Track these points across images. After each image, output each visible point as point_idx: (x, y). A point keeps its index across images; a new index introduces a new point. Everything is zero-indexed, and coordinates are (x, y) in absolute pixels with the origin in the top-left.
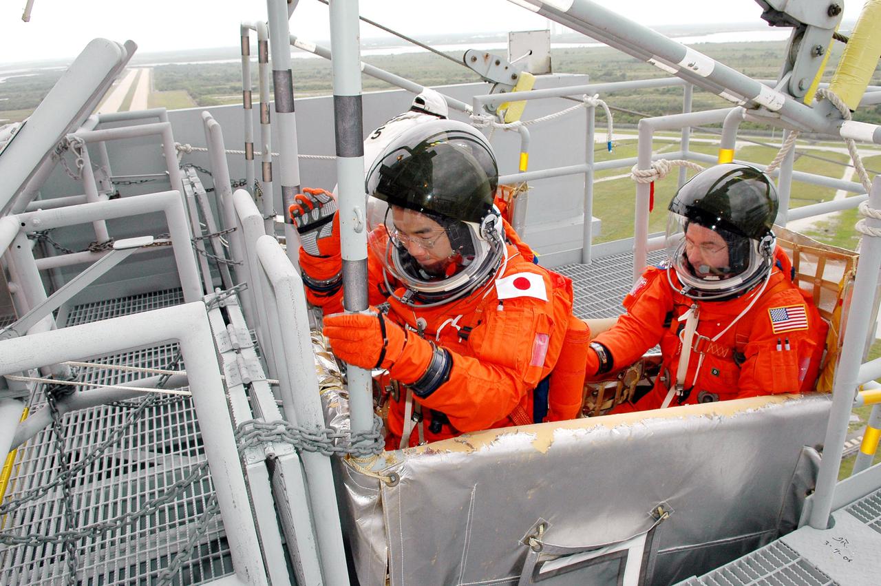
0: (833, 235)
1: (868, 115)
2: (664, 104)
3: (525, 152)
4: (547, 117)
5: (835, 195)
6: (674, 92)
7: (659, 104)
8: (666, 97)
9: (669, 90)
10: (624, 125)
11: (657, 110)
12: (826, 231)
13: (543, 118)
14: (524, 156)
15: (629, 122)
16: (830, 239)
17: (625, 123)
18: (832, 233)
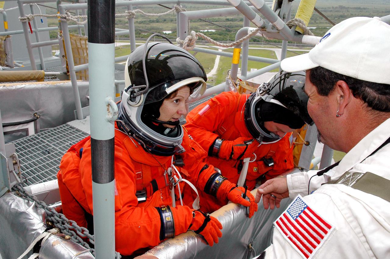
0: (215, 82)
1: (223, 32)
2: (141, 29)
3: (6, 21)
4: (11, 9)
5: (214, 66)
6: (145, 23)
7: (139, 28)
8: (142, 25)
9: (142, 22)
10: (123, 38)
11: (138, 31)
12: (212, 81)
13: (9, 9)
14: (6, 23)
15: (126, 37)
16: (214, 84)
17: (124, 37)
18: (215, 81)
